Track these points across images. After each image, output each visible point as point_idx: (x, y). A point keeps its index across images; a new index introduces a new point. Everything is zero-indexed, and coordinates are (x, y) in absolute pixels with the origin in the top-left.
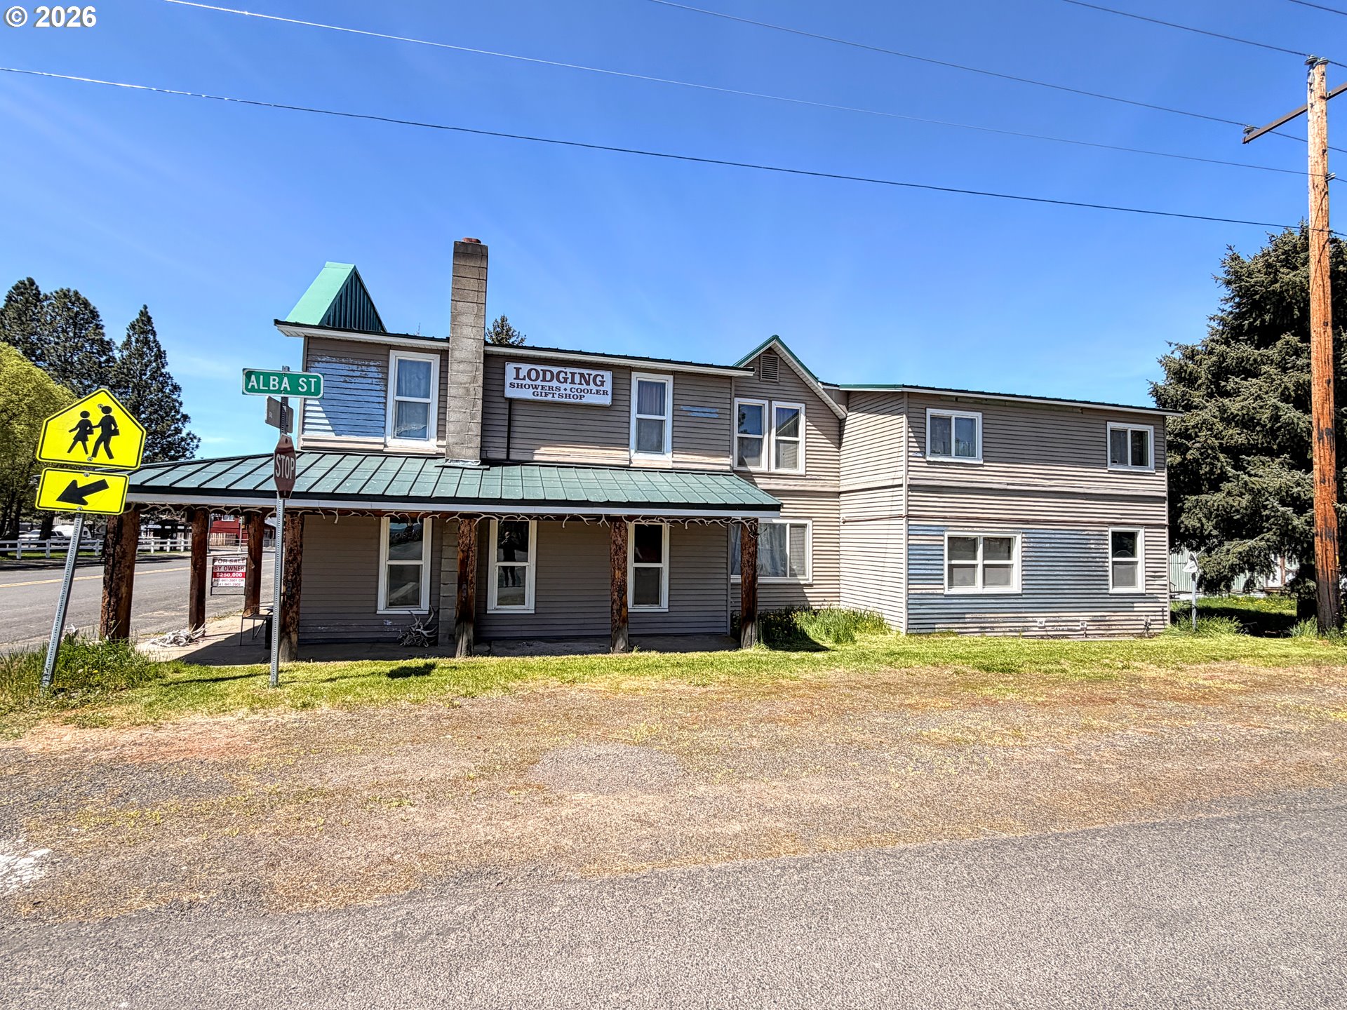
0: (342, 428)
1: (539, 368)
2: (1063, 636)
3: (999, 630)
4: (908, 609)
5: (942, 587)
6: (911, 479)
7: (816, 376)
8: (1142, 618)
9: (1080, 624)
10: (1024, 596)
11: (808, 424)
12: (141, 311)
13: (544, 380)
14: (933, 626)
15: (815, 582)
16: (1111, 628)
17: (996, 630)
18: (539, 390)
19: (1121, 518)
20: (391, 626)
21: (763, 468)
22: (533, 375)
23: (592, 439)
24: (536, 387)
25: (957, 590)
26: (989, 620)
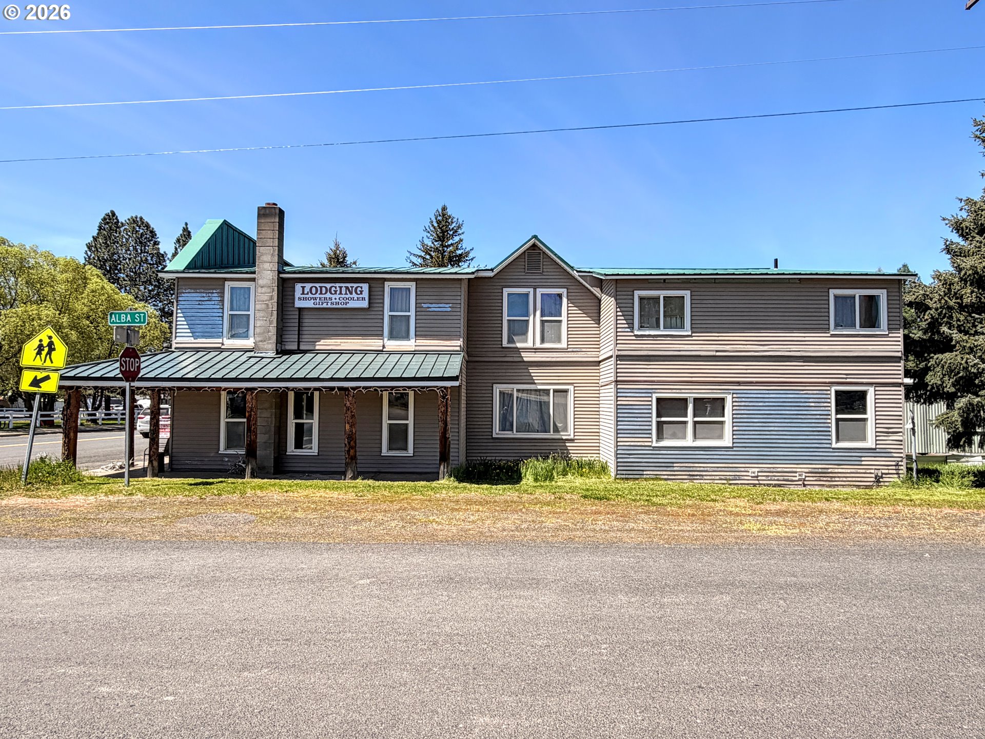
0: (197, 334)
1: (317, 285)
2: (779, 485)
3: (708, 477)
4: (617, 458)
5: (650, 440)
6: (618, 350)
7: (572, 265)
8: (872, 471)
9: (797, 475)
10: (735, 449)
11: (569, 305)
12: (184, 228)
13: (321, 293)
14: (641, 473)
15: (576, 437)
16: (833, 479)
17: (705, 478)
18: (318, 301)
19: (846, 378)
20: (228, 461)
21: (530, 344)
22: (314, 290)
23: (357, 333)
24: (316, 299)
25: (665, 443)
26: (698, 469)
